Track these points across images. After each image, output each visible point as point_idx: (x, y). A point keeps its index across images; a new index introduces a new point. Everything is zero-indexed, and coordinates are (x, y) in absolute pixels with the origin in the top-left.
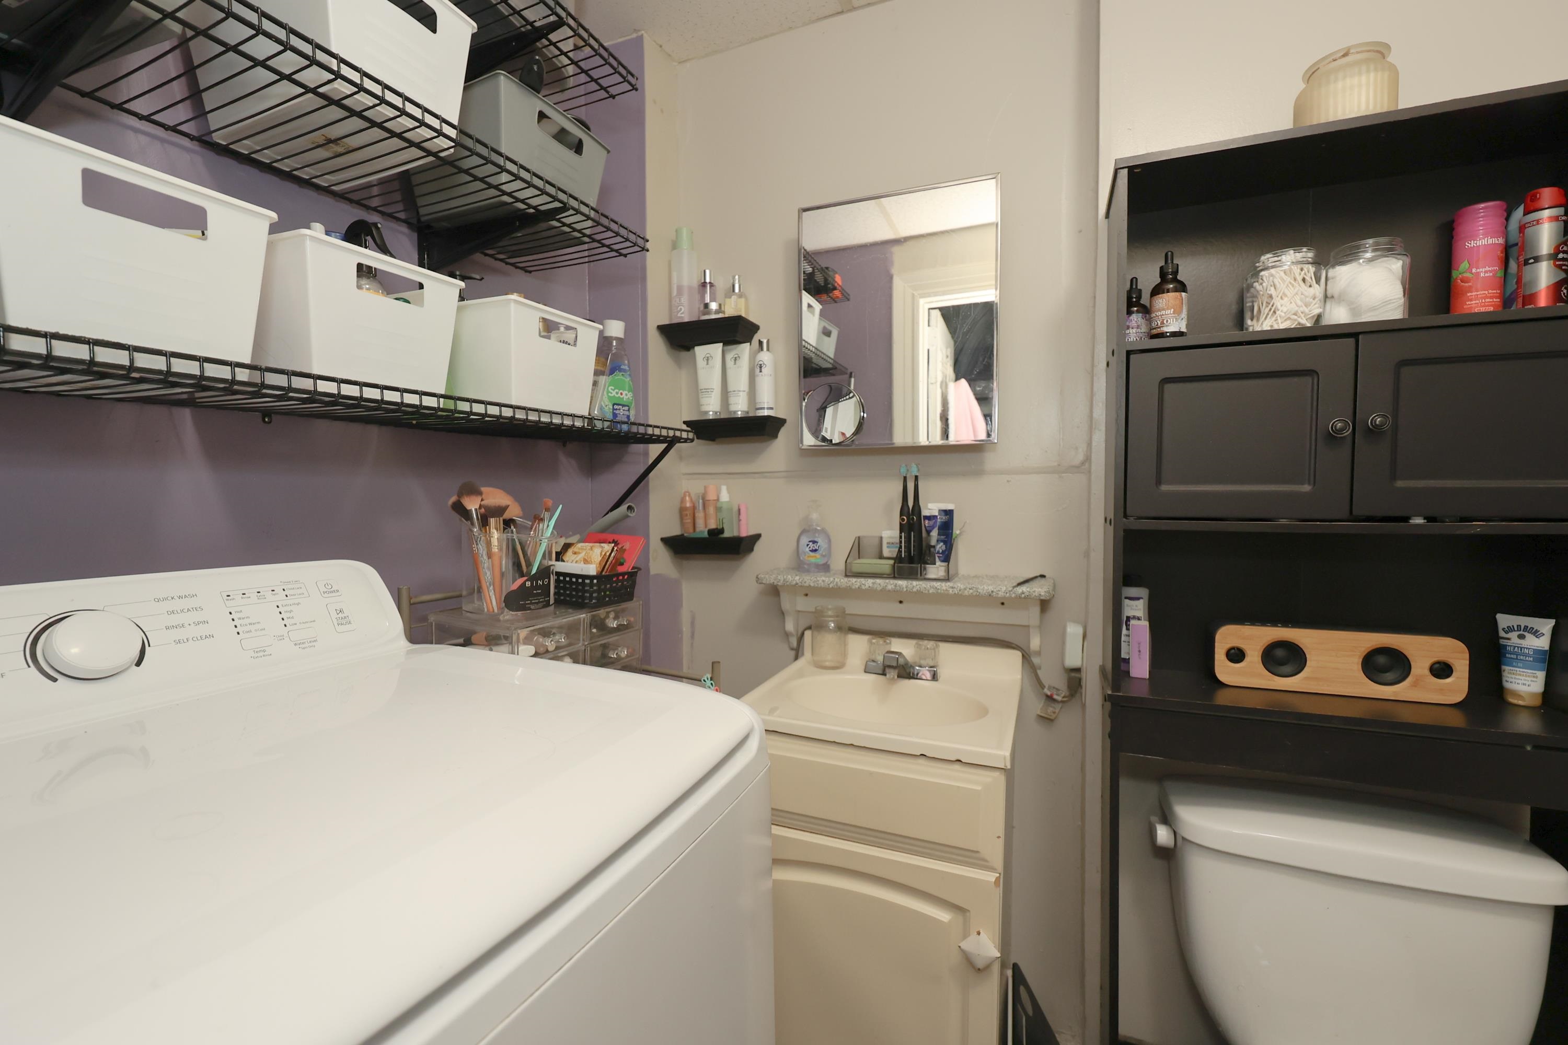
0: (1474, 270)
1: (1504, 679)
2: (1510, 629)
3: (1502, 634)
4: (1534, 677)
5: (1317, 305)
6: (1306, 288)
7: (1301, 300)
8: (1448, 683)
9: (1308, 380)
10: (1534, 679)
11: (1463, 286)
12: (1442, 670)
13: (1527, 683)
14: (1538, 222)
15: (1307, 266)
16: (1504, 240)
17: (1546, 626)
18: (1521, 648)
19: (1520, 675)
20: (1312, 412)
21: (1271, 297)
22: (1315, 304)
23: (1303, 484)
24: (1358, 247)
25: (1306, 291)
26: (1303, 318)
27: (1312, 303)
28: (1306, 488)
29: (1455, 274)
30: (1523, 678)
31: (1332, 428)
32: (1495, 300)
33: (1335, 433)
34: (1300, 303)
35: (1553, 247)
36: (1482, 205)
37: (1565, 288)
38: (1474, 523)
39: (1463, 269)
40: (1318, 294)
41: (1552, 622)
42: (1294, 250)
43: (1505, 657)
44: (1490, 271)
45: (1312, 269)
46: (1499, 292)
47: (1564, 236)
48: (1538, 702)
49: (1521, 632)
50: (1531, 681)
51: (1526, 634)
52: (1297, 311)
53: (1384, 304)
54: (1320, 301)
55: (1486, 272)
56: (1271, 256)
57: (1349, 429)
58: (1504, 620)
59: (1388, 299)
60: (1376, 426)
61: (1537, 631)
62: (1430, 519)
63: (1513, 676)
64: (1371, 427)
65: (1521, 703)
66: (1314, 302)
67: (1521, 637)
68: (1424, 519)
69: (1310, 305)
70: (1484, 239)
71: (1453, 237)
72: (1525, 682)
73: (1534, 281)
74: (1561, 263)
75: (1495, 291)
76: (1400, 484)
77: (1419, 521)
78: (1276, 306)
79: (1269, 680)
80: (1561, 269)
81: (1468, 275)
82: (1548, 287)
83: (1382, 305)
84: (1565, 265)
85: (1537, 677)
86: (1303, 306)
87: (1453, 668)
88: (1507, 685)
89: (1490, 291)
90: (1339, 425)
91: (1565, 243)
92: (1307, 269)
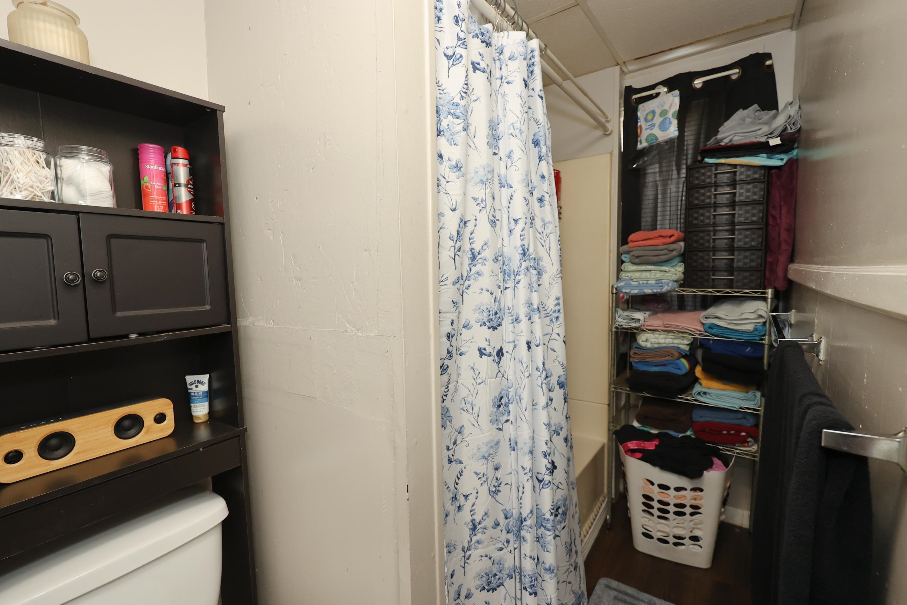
0: (151, 183)
1: (192, 411)
2: (192, 384)
3: (189, 387)
4: (204, 406)
5: (49, 184)
6: (38, 168)
7: (35, 177)
8: (165, 425)
9: (43, 241)
10: (204, 407)
11: (147, 191)
12: (160, 418)
13: (201, 410)
14: (178, 165)
15: (38, 152)
16: (165, 169)
17: (205, 378)
18: (197, 392)
19: (198, 407)
20: (50, 265)
21: (8, 168)
22: (48, 183)
23: (50, 319)
24: (77, 149)
25: (38, 171)
26: (39, 191)
27: (45, 181)
28: (53, 322)
29: (142, 182)
30: (199, 408)
31: (66, 278)
32: (164, 203)
33: (69, 282)
34: (34, 179)
35: (186, 180)
36: (151, 146)
37: (193, 204)
38: (162, 334)
39: (145, 180)
40: (49, 176)
41: (208, 376)
42: (25, 137)
43: (191, 399)
44: (160, 186)
45: (43, 156)
46: (165, 198)
47: (190, 176)
48: (206, 418)
49: (196, 384)
50: (203, 408)
51: (198, 384)
52: (33, 185)
53: (98, 193)
54: (52, 181)
55: (157, 185)
56: (7, 135)
57: (78, 280)
58: (189, 379)
59: (101, 190)
60: (97, 278)
61: (202, 382)
62: (140, 334)
63: (196, 408)
64: (94, 278)
65: (200, 421)
66: (47, 181)
67: (197, 386)
68: (137, 334)
69: (43, 183)
70: (154, 165)
71: (139, 159)
72: (200, 410)
73: (179, 197)
74: (190, 190)
75: (163, 198)
76: (119, 314)
77: (134, 336)
78: (13, 178)
79: (47, 466)
80: (190, 193)
81: (148, 184)
82: (186, 201)
83: (97, 194)
84: (192, 191)
85: (205, 406)
86: (37, 181)
87: (166, 415)
88: (194, 414)
89: (161, 197)
90: (71, 277)
91: (190, 179)
92: (38, 154)
